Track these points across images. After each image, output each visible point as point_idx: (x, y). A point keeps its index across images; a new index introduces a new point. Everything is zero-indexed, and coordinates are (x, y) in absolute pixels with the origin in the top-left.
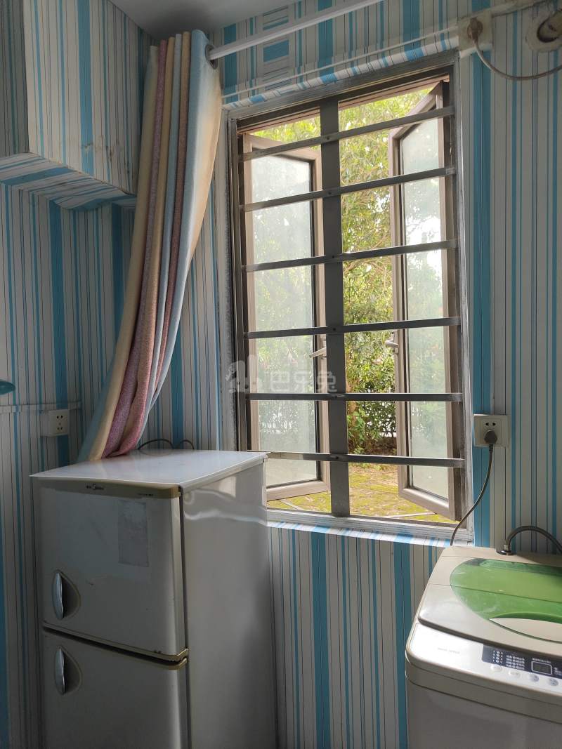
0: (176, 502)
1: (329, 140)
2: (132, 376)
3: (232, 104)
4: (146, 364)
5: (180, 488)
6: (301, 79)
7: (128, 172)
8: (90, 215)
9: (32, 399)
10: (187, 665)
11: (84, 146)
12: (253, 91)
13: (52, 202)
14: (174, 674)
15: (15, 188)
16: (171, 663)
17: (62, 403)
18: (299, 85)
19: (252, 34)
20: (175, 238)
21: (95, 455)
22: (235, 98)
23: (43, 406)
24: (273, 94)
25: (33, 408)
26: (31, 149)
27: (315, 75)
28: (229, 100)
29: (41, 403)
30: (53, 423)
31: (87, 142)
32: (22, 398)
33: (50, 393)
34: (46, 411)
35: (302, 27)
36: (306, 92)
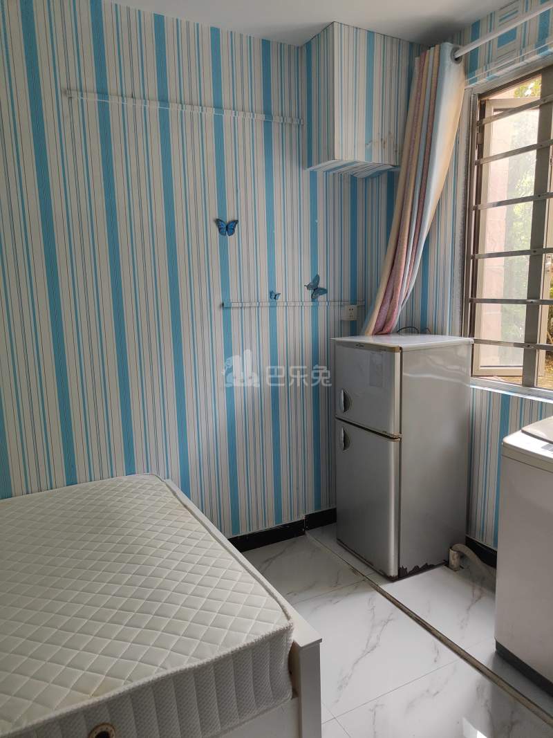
0: (398, 355)
1: (546, 102)
2: (391, 285)
3: (473, 84)
4: (399, 277)
5: (401, 348)
6: (523, 59)
7: (396, 151)
8: (375, 179)
9: (337, 299)
10: (401, 442)
11: (367, 144)
12: (488, 73)
13: (352, 176)
14: (393, 445)
15: (331, 173)
16: (392, 438)
17: (354, 302)
18: (522, 62)
19: (490, 31)
20: (422, 194)
21: (368, 332)
22: (475, 80)
23: (342, 303)
24: (503, 72)
25: (337, 303)
26: (336, 157)
27: (534, 54)
28: (471, 82)
29: (341, 301)
30: (347, 313)
31: (369, 141)
32: (331, 298)
33: (347, 295)
34: (344, 305)
35: (527, 19)
36: (529, 66)
